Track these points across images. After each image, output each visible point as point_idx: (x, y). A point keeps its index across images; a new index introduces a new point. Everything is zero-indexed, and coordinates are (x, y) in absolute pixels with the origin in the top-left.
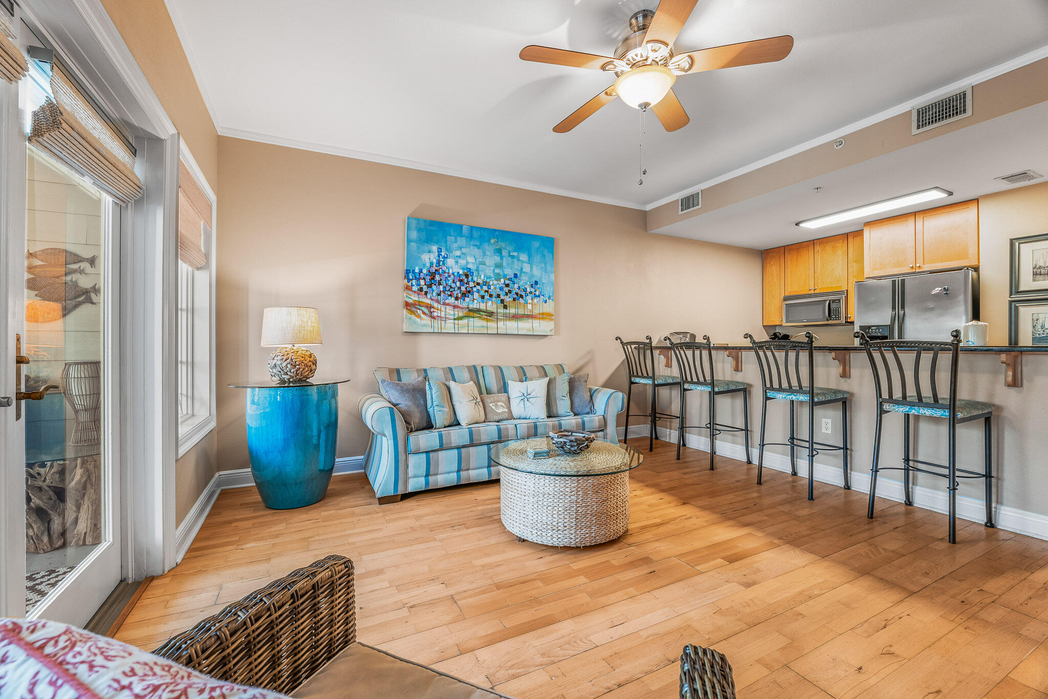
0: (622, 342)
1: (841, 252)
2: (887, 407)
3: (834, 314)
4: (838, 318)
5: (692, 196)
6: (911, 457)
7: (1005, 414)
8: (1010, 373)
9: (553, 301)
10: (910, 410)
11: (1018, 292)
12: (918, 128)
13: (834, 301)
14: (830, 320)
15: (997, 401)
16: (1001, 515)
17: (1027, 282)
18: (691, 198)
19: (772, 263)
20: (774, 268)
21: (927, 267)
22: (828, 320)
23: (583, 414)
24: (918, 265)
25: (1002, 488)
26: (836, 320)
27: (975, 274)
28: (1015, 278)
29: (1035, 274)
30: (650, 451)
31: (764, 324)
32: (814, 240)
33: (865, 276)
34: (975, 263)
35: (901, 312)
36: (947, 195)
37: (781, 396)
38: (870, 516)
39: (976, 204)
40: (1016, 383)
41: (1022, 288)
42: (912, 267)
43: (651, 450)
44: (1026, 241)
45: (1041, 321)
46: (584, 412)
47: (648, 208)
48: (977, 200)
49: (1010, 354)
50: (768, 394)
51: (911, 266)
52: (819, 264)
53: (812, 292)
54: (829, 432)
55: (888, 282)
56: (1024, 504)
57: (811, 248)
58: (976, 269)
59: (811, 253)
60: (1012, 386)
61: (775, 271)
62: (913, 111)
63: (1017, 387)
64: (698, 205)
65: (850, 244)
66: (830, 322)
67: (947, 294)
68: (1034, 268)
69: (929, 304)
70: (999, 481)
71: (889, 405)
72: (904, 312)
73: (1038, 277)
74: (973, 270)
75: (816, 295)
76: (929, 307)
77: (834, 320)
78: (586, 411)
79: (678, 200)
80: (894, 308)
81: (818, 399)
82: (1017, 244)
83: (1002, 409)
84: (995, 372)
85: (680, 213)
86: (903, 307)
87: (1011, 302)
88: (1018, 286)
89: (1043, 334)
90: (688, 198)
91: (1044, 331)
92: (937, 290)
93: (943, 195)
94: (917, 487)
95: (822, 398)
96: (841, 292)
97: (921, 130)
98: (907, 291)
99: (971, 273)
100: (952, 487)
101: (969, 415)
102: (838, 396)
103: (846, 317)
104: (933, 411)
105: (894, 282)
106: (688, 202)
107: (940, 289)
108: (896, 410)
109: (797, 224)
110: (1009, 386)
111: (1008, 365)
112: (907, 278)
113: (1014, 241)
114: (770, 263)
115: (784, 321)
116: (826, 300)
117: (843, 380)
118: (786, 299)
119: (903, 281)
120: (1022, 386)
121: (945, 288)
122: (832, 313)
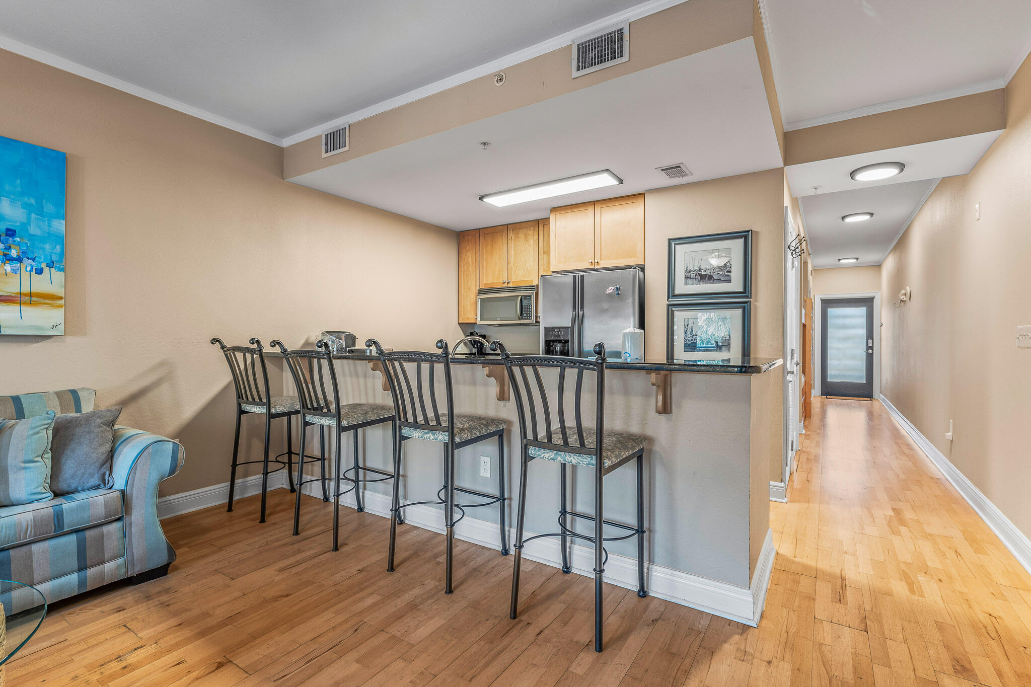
0: (223, 347)
1: (532, 241)
2: (533, 452)
3: (525, 312)
4: (529, 317)
5: (339, 131)
6: (568, 509)
7: (657, 448)
8: (660, 398)
9: (60, 270)
10: (556, 456)
11: (675, 296)
12: (578, 70)
13: (526, 297)
14: (522, 318)
15: (649, 432)
16: (653, 577)
17: (681, 287)
18: (337, 134)
19: (468, 248)
20: (469, 254)
21: (603, 265)
22: (520, 319)
23: (83, 490)
24: (596, 261)
25: (654, 543)
26: (527, 319)
27: (641, 274)
28: (672, 285)
29: (686, 278)
30: (261, 522)
31: (460, 322)
32: (508, 225)
33: (552, 270)
34: (641, 262)
35: (581, 313)
36: (618, 183)
37: (417, 434)
38: (512, 617)
39: (643, 197)
40: (666, 409)
41: (677, 292)
42: (592, 263)
43: (263, 520)
44: (680, 242)
45: (690, 327)
46: (86, 487)
47: (286, 143)
48: (642, 195)
49: (660, 374)
50: (404, 432)
51: (590, 261)
52: (512, 253)
53: (506, 285)
54: (488, 475)
55: (569, 278)
56: (673, 564)
57: (505, 233)
58: (643, 269)
59: (505, 240)
60: (661, 413)
61: (470, 258)
62: (573, 46)
63: (667, 413)
64: (345, 146)
65: (541, 233)
66: (522, 321)
67: (618, 294)
68: (686, 271)
69: (603, 305)
70: (651, 534)
71: (535, 449)
72: (583, 313)
73: (689, 281)
74: (640, 269)
75: (509, 290)
76: (604, 308)
77: (525, 319)
78: (90, 484)
79: (320, 136)
80: (574, 308)
81: (461, 438)
82: (673, 244)
83: (654, 441)
84: (647, 395)
85: (324, 155)
86: (582, 308)
87: (669, 305)
88: (673, 290)
89: (692, 340)
90: (333, 134)
91: (692, 337)
92: (610, 290)
93: (613, 182)
94: (575, 546)
95: (466, 436)
96: (530, 288)
97: (583, 72)
98: (585, 289)
99: (639, 273)
100: (598, 569)
101: (618, 460)
102: (491, 430)
103: (536, 316)
104: (580, 458)
105: (574, 277)
106: (334, 140)
107: (613, 288)
108: (542, 455)
109: (481, 198)
110: (660, 413)
111: (658, 386)
112: (586, 274)
113: (671, 241)
114: (466, 248)
115: (478, 319)
116: (518, 296)
117: (502, 403)
118: (481, 292)
119: (582, 277)
120: (671, 413)
121: (617, 288)
122: (524, 311)
